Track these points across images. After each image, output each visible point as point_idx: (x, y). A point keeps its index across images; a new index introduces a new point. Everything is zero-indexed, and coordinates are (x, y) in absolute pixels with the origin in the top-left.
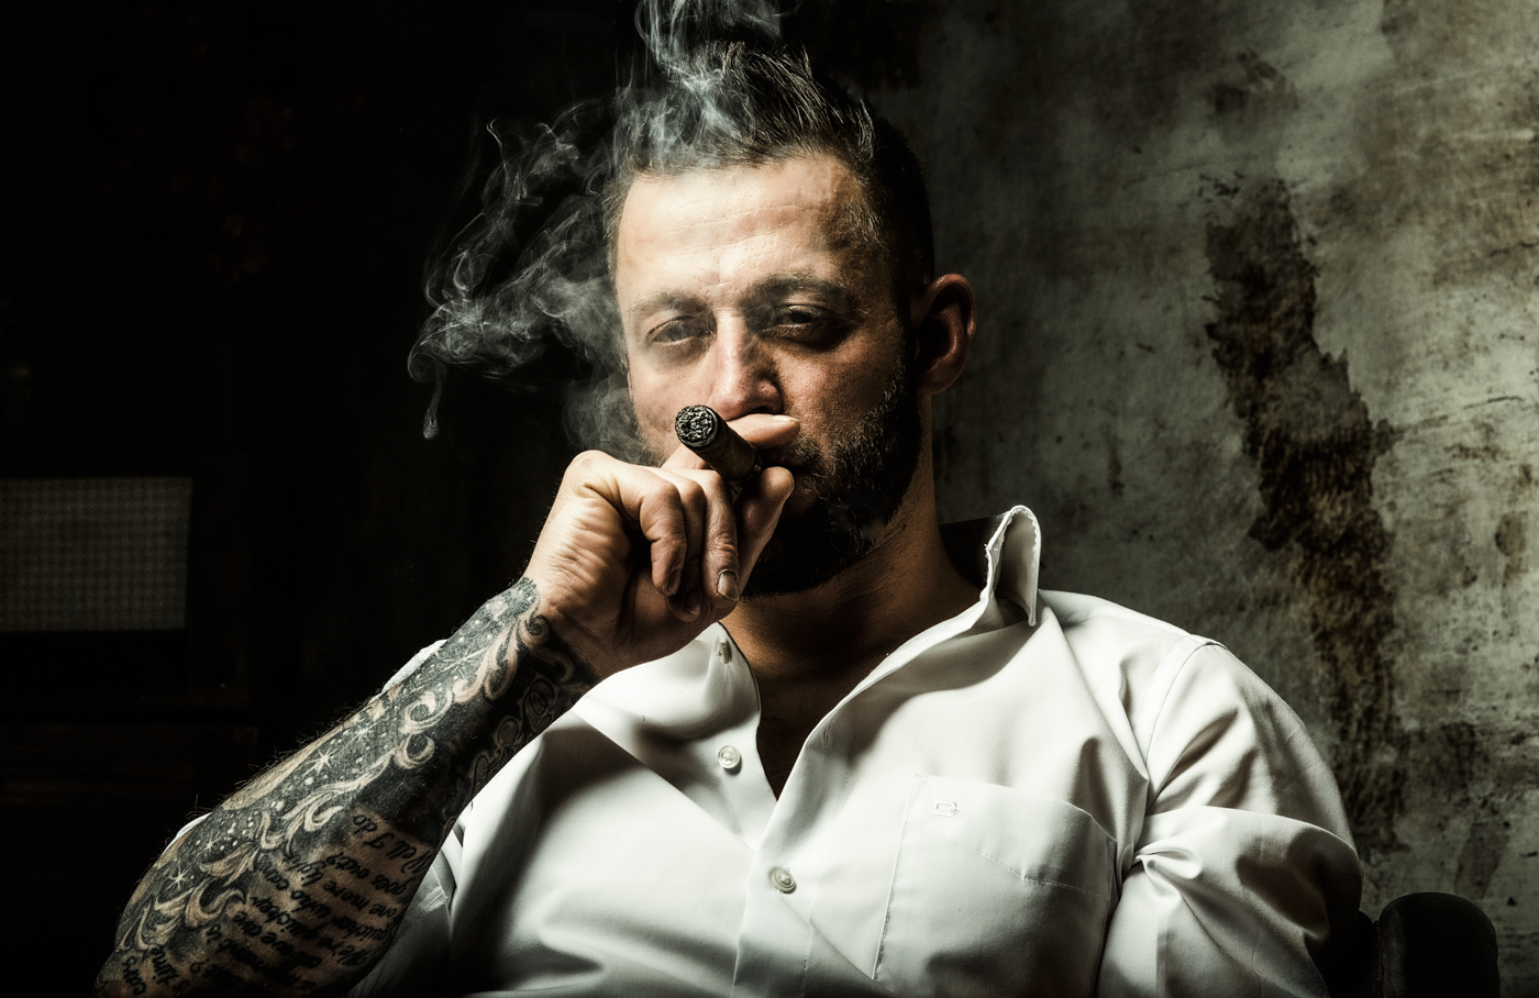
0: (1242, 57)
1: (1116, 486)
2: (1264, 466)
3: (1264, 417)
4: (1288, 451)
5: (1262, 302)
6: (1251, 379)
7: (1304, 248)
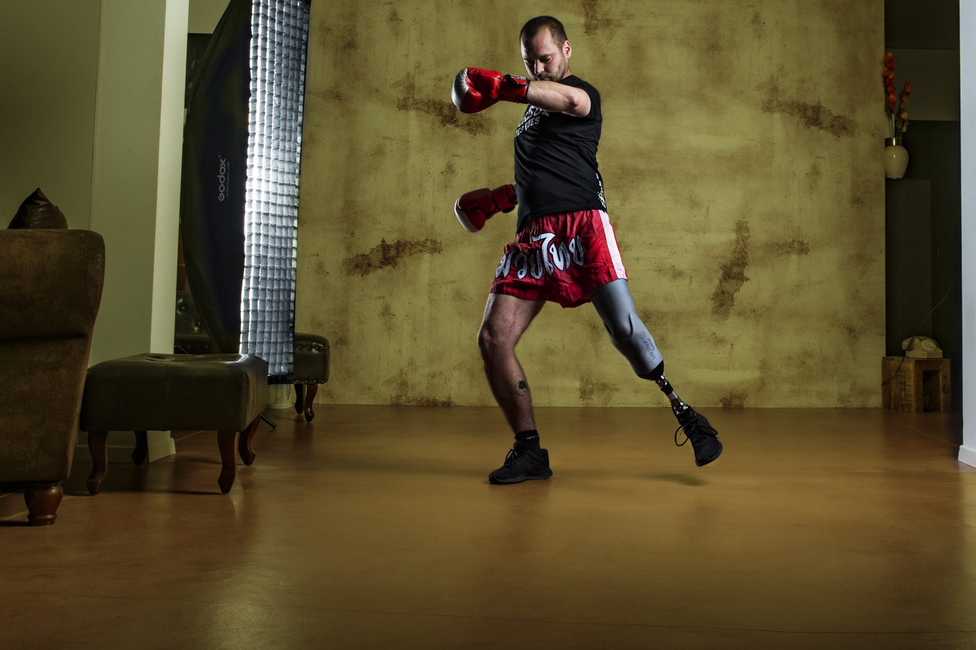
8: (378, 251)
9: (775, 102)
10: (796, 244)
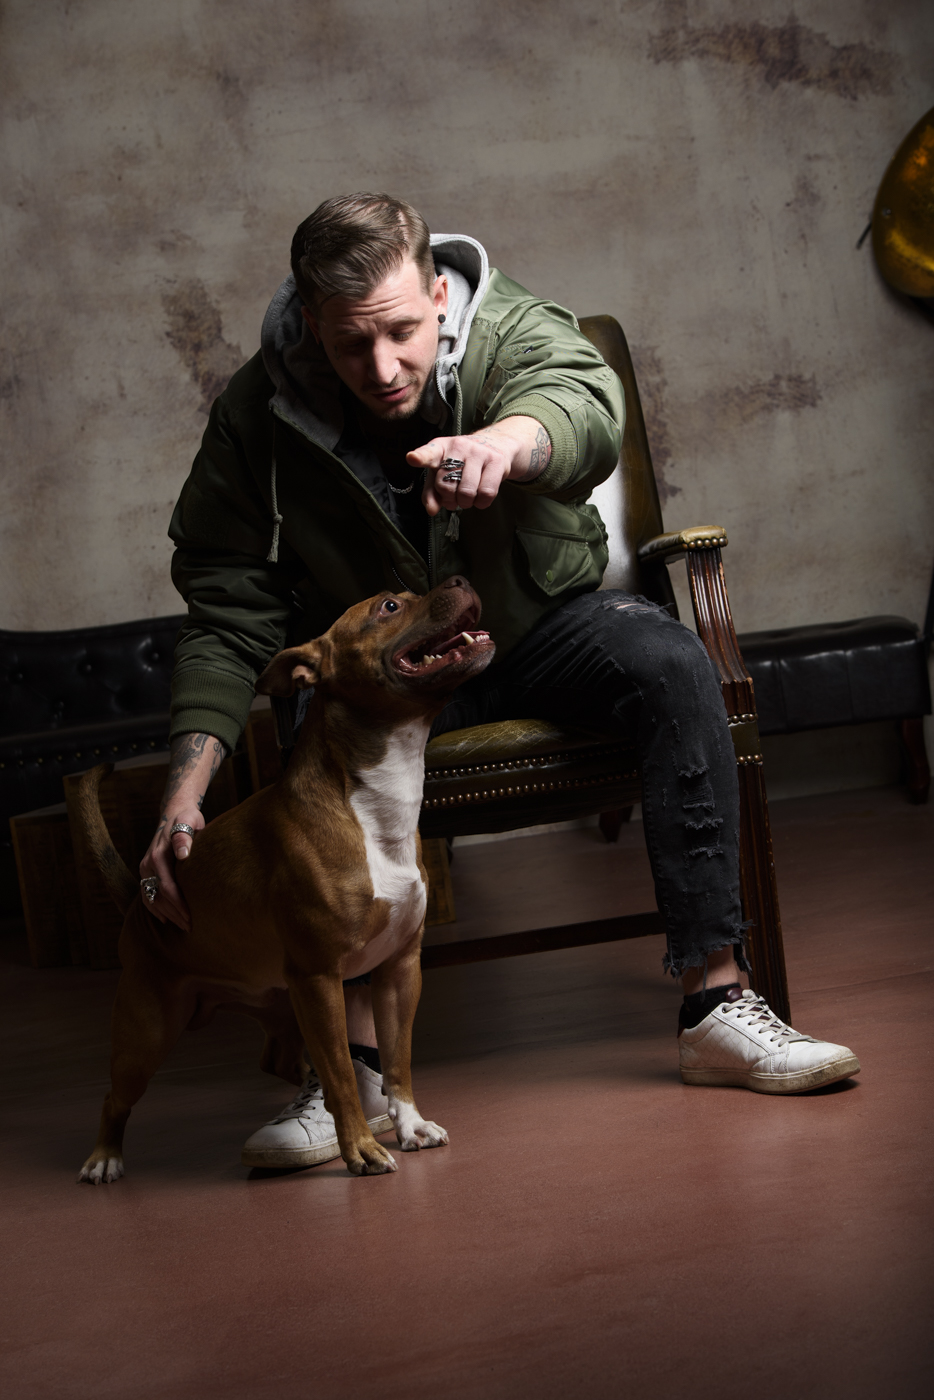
0: (173, 231)
1: (122, 396)
2: (204, 384)
3: (200, 367)
4: (214, 379)
5: (194, 324)
6: (192, 353)
7: (214, 305)
9: (681, 35)
10: (784, 384)
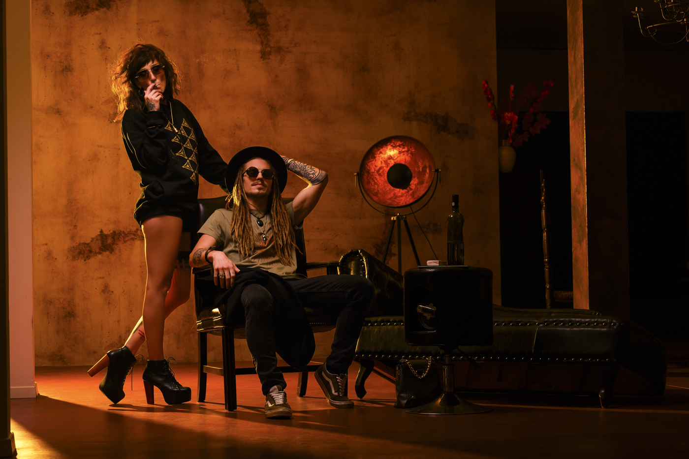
8: (97, 240)
9: (413, 113)
10: (431, 226)
